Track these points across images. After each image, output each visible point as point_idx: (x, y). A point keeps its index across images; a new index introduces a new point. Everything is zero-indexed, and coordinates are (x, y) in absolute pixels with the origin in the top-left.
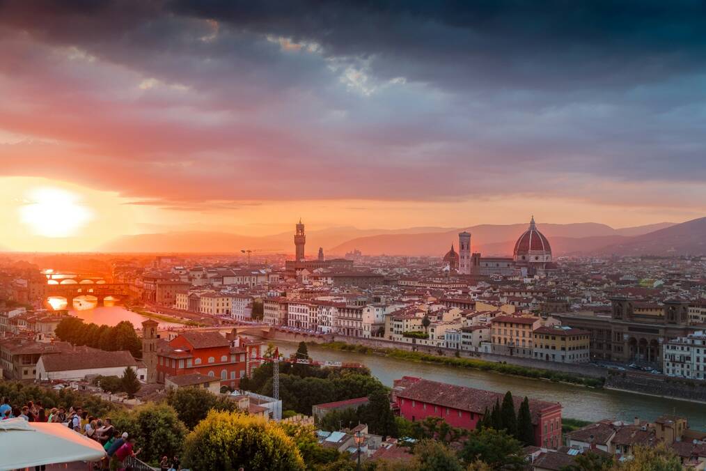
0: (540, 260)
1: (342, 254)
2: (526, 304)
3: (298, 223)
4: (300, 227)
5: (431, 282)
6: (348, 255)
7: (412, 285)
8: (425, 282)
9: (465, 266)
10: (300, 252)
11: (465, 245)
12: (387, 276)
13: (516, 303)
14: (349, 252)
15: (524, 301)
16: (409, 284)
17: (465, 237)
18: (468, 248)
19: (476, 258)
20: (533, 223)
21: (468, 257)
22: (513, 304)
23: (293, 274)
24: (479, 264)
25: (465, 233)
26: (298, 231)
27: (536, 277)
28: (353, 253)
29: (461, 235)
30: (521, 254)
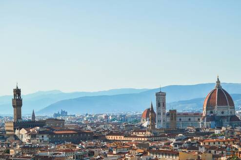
0: (225, 114)
1: (51, 115)
2: (221, 152)
3: (15, 88)
4: (17, 92)
5: (135, 137)
6: (56, 115)
7: (118, 139)
8: (129, 136)
9: (162, 122)
10: (18, 114)
11: (161, 103)
12: (95, 132)
13: (213, 151)
14: (57, 113)
15: (219, 150)
16: (116, 139)
17: (161, 96)
18: (164, 105)
19: (173, 114)
20: (218, 82)
21: (164, 114)
22: (210, 152)
23: (12, 133)
24: (175, 120)
25: (160, 92)
26: (15, 95)
27: (224, 128)
28: (60, 113)
29: (157, 95)
30: (210, 109)
